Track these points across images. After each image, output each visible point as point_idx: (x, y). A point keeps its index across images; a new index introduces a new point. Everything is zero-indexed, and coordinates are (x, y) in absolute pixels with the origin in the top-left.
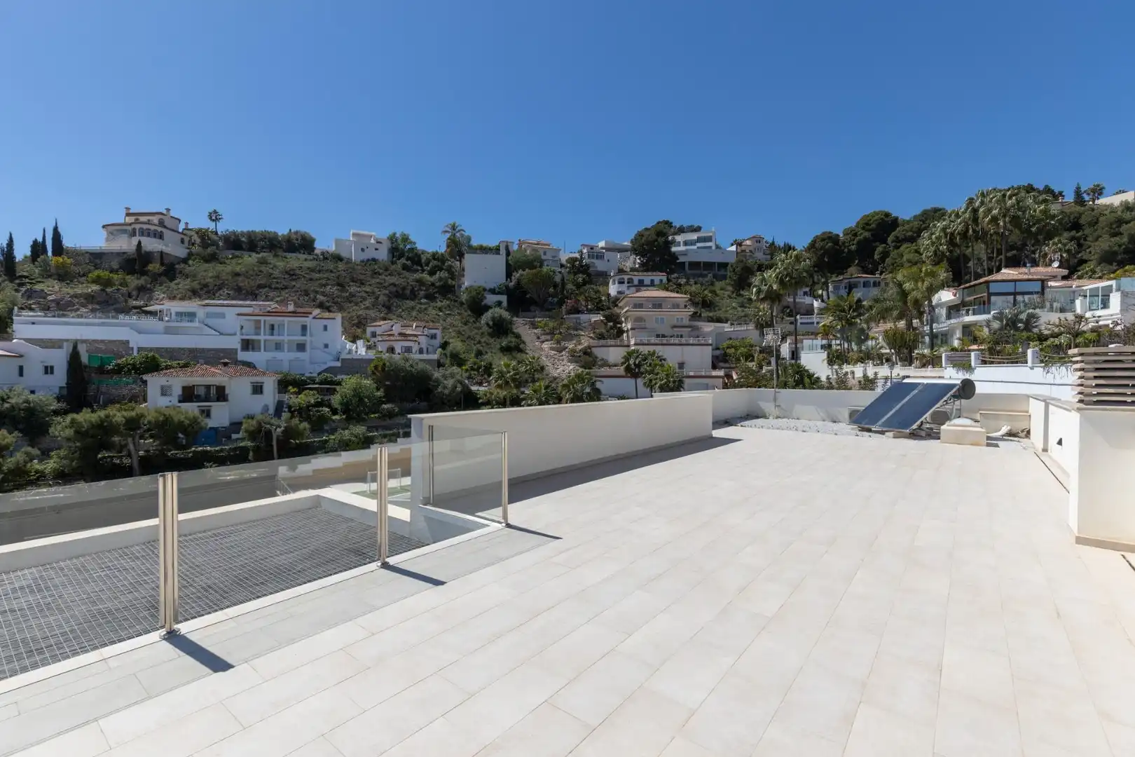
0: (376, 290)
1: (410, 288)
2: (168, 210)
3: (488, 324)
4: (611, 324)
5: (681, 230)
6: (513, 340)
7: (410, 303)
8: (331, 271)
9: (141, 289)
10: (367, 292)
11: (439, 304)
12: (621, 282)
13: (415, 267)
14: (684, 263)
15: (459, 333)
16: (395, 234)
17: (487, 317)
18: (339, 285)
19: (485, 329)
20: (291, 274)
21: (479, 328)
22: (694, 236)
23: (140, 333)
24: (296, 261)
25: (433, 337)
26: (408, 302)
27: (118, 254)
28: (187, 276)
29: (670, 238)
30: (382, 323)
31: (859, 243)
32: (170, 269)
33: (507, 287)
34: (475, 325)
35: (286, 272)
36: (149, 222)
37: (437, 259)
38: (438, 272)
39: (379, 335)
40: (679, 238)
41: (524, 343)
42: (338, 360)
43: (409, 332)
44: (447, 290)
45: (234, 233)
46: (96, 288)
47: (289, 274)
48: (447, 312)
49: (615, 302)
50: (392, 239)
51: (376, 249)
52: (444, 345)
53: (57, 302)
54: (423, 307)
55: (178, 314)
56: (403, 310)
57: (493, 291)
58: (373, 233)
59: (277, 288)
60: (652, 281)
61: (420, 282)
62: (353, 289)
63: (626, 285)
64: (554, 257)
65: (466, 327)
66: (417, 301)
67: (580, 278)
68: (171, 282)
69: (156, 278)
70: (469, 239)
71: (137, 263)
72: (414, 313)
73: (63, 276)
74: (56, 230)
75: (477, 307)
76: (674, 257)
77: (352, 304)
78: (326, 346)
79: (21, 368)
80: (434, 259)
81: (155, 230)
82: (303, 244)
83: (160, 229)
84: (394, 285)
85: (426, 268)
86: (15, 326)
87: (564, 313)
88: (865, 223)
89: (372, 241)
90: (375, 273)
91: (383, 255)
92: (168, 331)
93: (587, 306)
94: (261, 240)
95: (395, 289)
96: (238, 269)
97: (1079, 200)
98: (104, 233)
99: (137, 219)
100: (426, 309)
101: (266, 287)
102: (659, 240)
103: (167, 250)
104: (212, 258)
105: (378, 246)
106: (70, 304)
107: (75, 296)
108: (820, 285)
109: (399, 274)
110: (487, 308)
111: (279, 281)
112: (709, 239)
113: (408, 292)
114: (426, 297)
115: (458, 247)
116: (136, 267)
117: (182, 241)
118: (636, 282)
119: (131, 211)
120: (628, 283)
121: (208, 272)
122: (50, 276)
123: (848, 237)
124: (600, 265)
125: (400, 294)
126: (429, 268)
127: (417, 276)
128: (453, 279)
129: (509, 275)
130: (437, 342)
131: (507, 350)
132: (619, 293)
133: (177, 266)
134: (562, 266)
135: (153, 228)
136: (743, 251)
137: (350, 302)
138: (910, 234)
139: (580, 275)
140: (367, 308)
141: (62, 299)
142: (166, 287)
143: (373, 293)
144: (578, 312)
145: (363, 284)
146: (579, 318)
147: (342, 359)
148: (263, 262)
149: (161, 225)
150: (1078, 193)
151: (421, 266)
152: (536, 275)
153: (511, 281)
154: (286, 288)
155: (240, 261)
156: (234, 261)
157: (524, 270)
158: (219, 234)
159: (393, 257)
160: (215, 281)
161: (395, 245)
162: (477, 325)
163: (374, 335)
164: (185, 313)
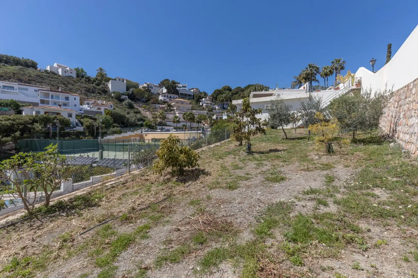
1: (91, 89)
3: (126, 105)
5: (178, 83)
6: (136, 110)
10: (77, 88)
11: (104, 96)
13: (90, 82)
14: (180, 93)
16: (78, 68)
22: (181, 85)
26: (92, 94)
29: (176, 85)
33: (128, 94)
38: (101, 85)
41: (139, 111)
44: (105, 92)
48: (109, 99)
51: (71, 73)
56: (92, 96)
57: (123, 94)
60: (174, 97)
61: (95, 88)
63: (166, 97)
65: (118, 105)
66: (96, 94)
72: (96, 98)
75: (120, 99)
80: (96, 80)
82: (34, 66)
87: (151, 104)
89: (68, 69)
91: (74, 75)
100: (100, 97)
102: (173, 85)
105: (71, 71)
110: (124, 100)
112: (185, 87)
113: (91, 91)
114: (98, 93)
115: (104, 77)
118: (169, 97)
125: (89, 91)
126: (96, 83)
127: (92, 85)
129: (128, 89)
130: (112, 108)
132: (164, 99)
143: (79, 89)
144: (155, 104)
146: (155, 106)
151: (92, 82)
152: (137, 90)
153: (129, 92)
155: (8, 68)
156: (4, 67)
157: (133, 88)
159: (79, 77)
161: (79, 72)
162: (122, 104)
163: (88, 104)
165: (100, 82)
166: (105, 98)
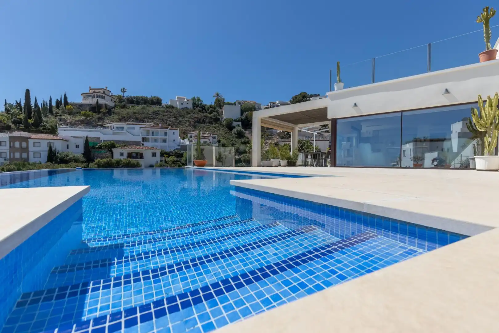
0: (189, 120)
1: (202, 119)
2: (106, 87)
3: (235, 134)
4: (287, 133)
5: (311, 96)
6: (247, 139)
7: (203, 125)
8: (171, 112)
9: (99, 119)
10: (186, 120)
11: (214, 126)
13: (203, 111)
15: (223, 136)
16: (195, 97)
17: (235, 130)
18: (175, 117)
19: (234, 135)
21: (231, 135)
23: (104, 134)
24: (156, 108)
25: (214, 138)
26: (202, 124)
27: (89, 105)
28: (116, 114)
30: (193, 132)
32: (109, 111)
33: (242, 119)
34: (229, 134)
35: (154, 112)
36: (99, 92)
37: (212, 108)
38: (213, 113)
39: (193, 137)
40: (311, 99)
41: (250, 141)
42: (179, 146)
43: (205, 135)
44: (217, 120)
45: (131, 97)
46: (83, 118)
48: (218, 129)
50: (194, 99)
51: (188, 104)
52: (219, 141)
53: (70, 123)
54: (208, 127)
55: (117, 127)
56: (200, 128)
57: (236, 121)
59: (151, 118)
61: (206, 117)
62: (180, 119)
64: (259, 107)
65: (226, 135)
66: (206, 124)
68: (110, 116)
69: (104, 114)
70: (224, 100)
71: (96, 108)
72: (205, 129)
73: (71, 113)
74: (65, 95)
75: (230, 127)
77: (181, 125)
78: (174, 140)
79: (68, 146)
80: (211, 107)
81: (102, 96)
82: (157, 102)
83: (104, 95)
84: (196, 118)
86: (58, 131)
87: (265, 129)
89: (185, 100)
90: (188, 113)
91: (190, 106)
92: (114, 134)
94: (142, 100)
96: (135, 111)
98: (82, 97)
99: (94, 91)
100: (209, 127)
101: (147, 118)
103: (108, 103)
104: (124, 107)
105: (188, 102)
106: (75, 124)
107: (76, 121)
109: (198, 113)
110: (234, 127)
111: (152, 116)
113: (201, 121)
114: (209, 123)
115: (220, 103)
116: (97, 110)
117: (112, 101)
119: (92, 88)
121: (124, 112)
122: (66, 113)
125: (199, 121)
126: (209, 111)
127: (205, 114)
128: (219, 116)
129: (242, 114)
130: (216, 140)
131: (244, 143)
133: (112, 110)
135: (101, 94)
137: (180, 124)
140: (187, 127)
141: (72, 122)
142: (109, 118)
143: (189, 121)
144: (271, 129)
145: (184, 117)
146: (272, 131)
147: (181, 146)
148: (144, 108)
149: (104, 93)
151: (206, 110)
153: (243, 116)
154: (154, 119)
155: (135, 108)
156: (132, 108)
157: (248, 112)
158: (125, 97)
159: (194, 107)
160: (127, 115)
161: (195, 102)
162: (231, 134)
163: (191, 137)
164: (119, 127)
166: (215, 128)
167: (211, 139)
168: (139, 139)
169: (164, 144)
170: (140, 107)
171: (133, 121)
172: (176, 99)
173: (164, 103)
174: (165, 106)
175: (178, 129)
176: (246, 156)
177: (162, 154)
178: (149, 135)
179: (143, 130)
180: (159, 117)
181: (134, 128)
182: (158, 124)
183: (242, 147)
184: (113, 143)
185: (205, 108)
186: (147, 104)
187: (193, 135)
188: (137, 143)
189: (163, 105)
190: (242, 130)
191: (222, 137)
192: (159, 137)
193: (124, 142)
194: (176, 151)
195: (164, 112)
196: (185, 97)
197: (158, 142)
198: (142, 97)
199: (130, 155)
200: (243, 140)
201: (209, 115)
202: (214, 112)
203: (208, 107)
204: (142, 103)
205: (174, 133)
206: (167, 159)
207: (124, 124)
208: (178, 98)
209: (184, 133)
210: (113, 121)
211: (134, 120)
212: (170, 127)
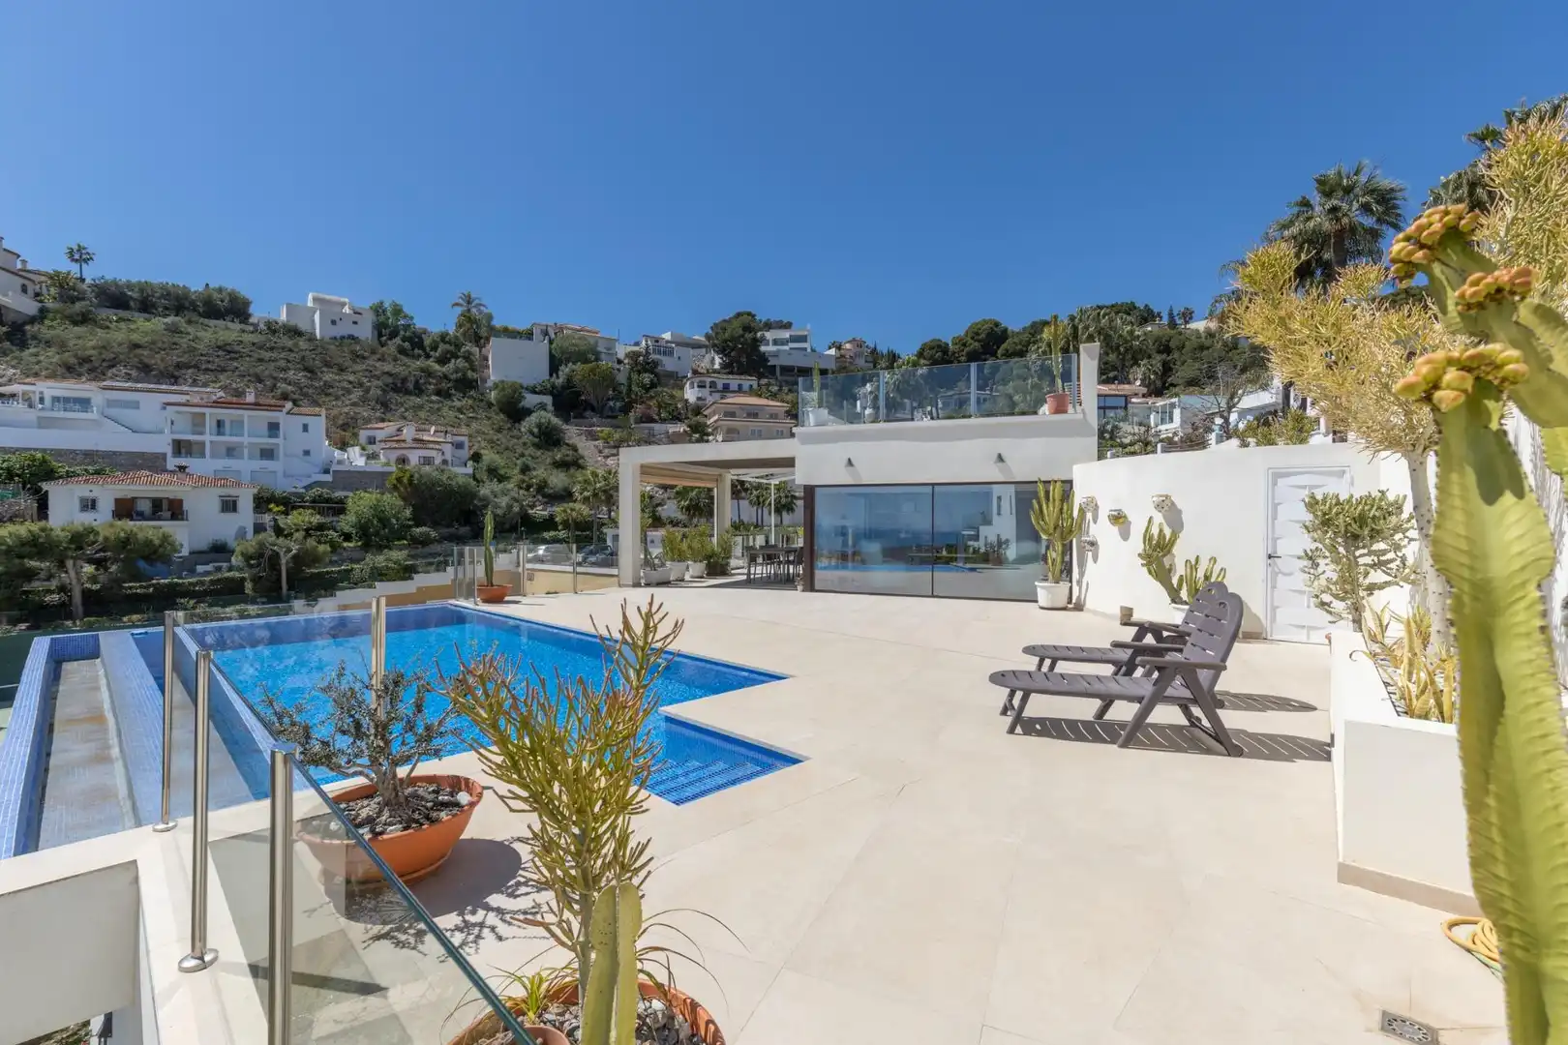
0: (365, 380)
1: (413, 378)
3: (531, 432)
4: (697, 436)
5: (768, 326)
6: (571, 452)
7: (414, 400)
8: (291, 350)
10: (350, 382)
11: (457, 404)
12: (702, 386)
13: (416, 351)
14: (775, 366)
15: (491, 441)
16: (382, 303)
17: (529, 422)
18: (306, 369)
19: (528, 438)
20: (225, 348)
21: (518, 438)
22: (786, 334)
24: (228, 331)
25: (459, 446)
26: (412, 398)
28: (48, 343)
29: (759, 334)
30: (381, 425)
31: (968, 354)
32: (15, 332)
33: (553, 387)
34: (511, 433)
35: (219, 347)
37: (449, 343)
38: (453, 361)
39: (380, 441)
40: (769, 335)
41: (582, 457)
42: (326, 471)
43: (426, 438)
44: (466, 385)
45: (115, 283)
47: (224, 351)
48: (471, 415)
49: (698, 410)
50: (378, 310)
51: (355, 323)
52: (476, 457)
54: (436, 406)
55: (56, 399)
56: (407, 410)
57: (534, 391)
58: (347, 300)
59: (206, 370)
60: (740, 386)
61: (429, 373)
62: (328, 377)
63: (708, 389)
64: (609, 349)
65: (500, 436)
66: (425, 398)
67: (647, 378)
68: (22, 350)
70: (490, 317)
72: (422, 414)
75: (513, 410)
76: (763, 358)
77: (331, 399)
80: (444, 342)
82: (236, 309)
84: (389, 374)
85: (432, 353)
87: (632, 421)
88: (974, 333)
89: (347, 310)
90: (358, 356)
91: (365, 331)
92: (43, 423)
93: (659, 414)
94: (162, 296)
95: (390, 380)
96: (135, 337)
97: (1173, 324)
100: (439, 409)
101: (189, 368)
102: (746, 335)
104: (83, 319)
105: (356, 318)
108: (928, 401)
109: (395, 360)
110: (528, 412)
111: (211, 359)
112: (803, 339)
113: (411, 386)
114: (438, 393)
115: (476, 329)
117: (24, 289)
118: (720, 386)
120: (710, 387)
121: (86, 340)
123: (957, 347)
124: (668, 364)
125: (399, 386)
126: (437, 354)
127: (421, 363)
128: (473, 370)
129: (554, 366)
130: (465, 453)
131: (563, 465)
132: (699, 399)
133: (28, 327)
134: (620, 362)
136: (842, 356)
137: (327, 395)
138: (1019, 347)
139: (646, 375)
140: (354, 404)
142: (16, 358)
143: (361, 385)
144: (652, 420)
145: (342, 370)
146: (653, 428)
147: (334, 471)
148: (173, 330)
150: (1171, 315)
151: (424, 350)
152: (592, 370)
153: (558, 377)
154: (223, 370)
155: (132, 327)
156: (122, 325)
157: (574, 363)
158: (88, 281)
159: (380, 335)
160: (100, 354)
161: (382, 319)
162: (515, 432)
163: (372, 441)
164: (67, 400)
165: (452, 348)
166: (460, 410)
167: (448, 448)
168: (161, 444)
169: (266, 463)
170: (157, 324)
171: (129, 378)
172: (310, 304)
173: (258, 313)
174: (262, 326)
175: (324, 412)
176: (572, 510)
177: (262, 503)
178: (202, 433)
179: (178, 412)
180: (243, 365)
181: (136, 405)
182: (240, 394)
183: (557, 480)
184: (44, 461)
185: (421, 340)
186: (189, 315)
187: (380, 435)
188: (152, 463)
189: (252, 320)
190: (555, 421)
191: (483, 444)
192: (245, 440)
193: (89, 456)
194: (316, 491)
195: (261, 348)
196: (342, 300)
197: (241, 457)
198: (163, 287)
199: (125, 509)
200: (558, 457)
201: (437, 367)
202: (457, 357)
203: (434, 341)
204: (166, 308)
205: (305, 428)
206: (282, 521)
207: (93, 386)
208: (315, 300)
209: (344, 427)
210: (36, 375)
211: (134, 373)
212: (289, 405)
